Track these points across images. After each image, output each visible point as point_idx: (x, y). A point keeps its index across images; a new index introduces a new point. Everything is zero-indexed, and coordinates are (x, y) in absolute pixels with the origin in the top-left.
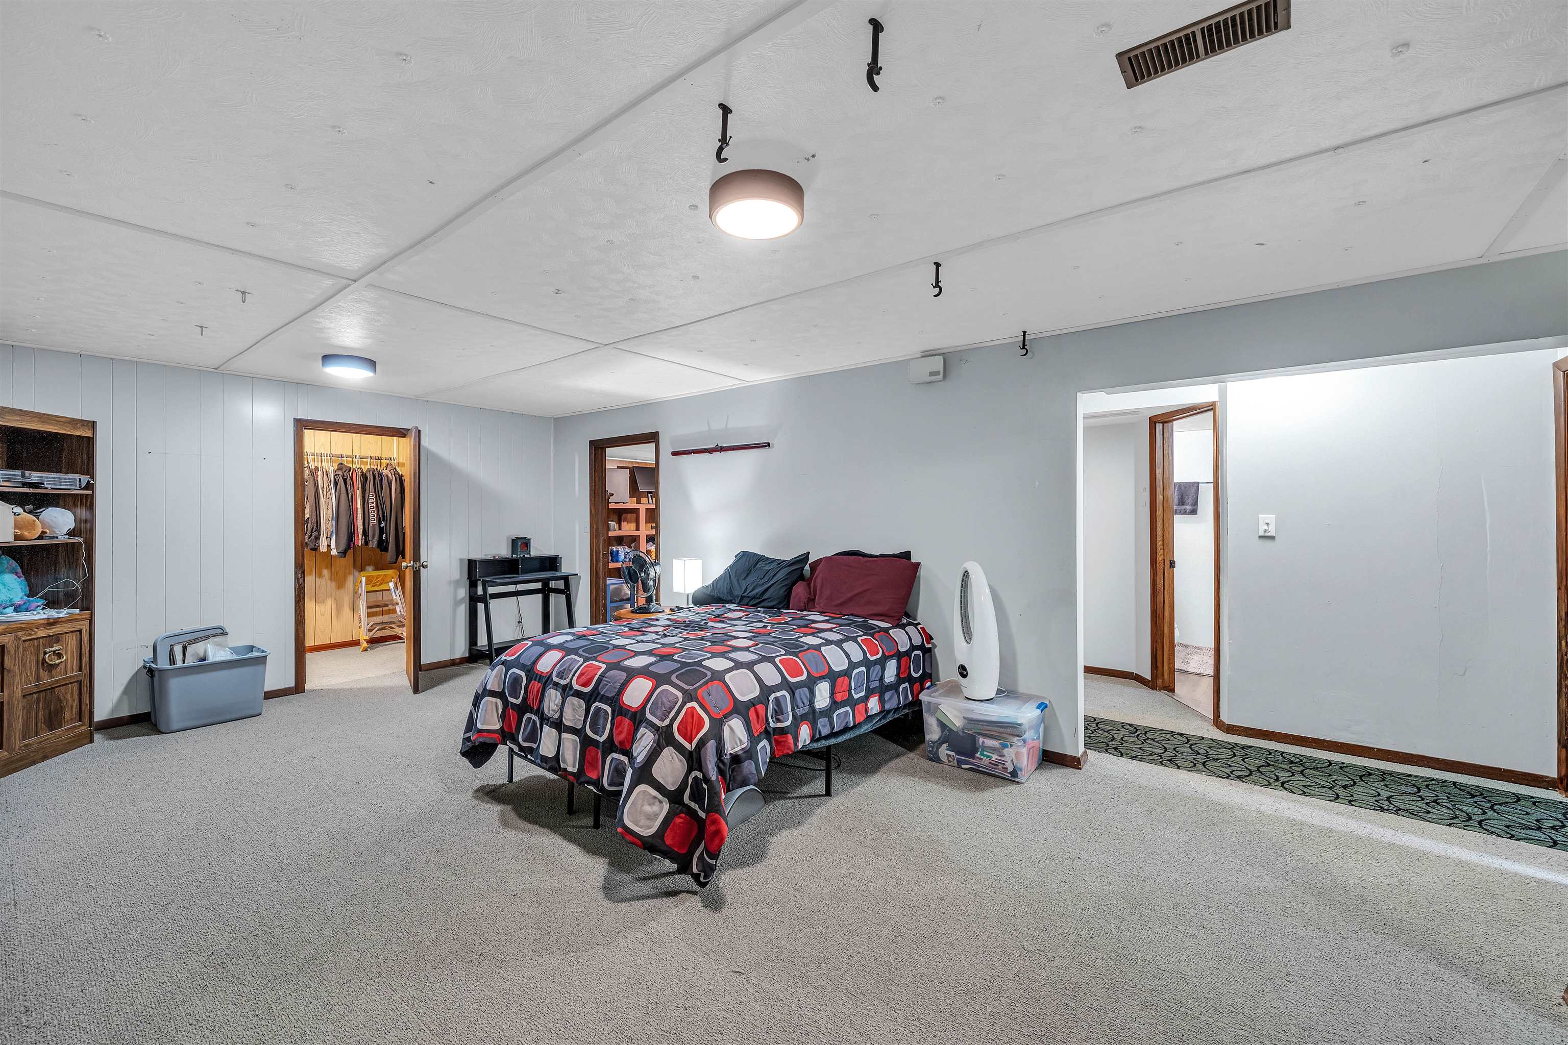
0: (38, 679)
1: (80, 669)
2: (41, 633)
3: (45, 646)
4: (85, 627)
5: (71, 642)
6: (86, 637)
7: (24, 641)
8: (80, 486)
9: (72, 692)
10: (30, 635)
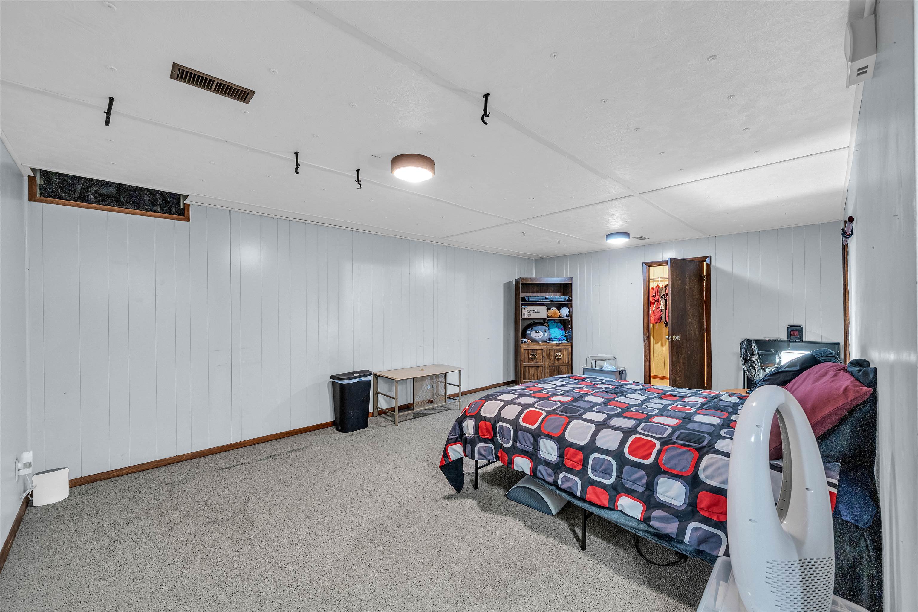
0: (554, 362)
1: (568, 362)
2: (554, 347)
3: (556, 352)
4: (570, 349)
5: (565, 352)
6: (570, 352)
7: (549, 349)
8: (565, 300)
9: (566, 369)
10: (551, 348)
